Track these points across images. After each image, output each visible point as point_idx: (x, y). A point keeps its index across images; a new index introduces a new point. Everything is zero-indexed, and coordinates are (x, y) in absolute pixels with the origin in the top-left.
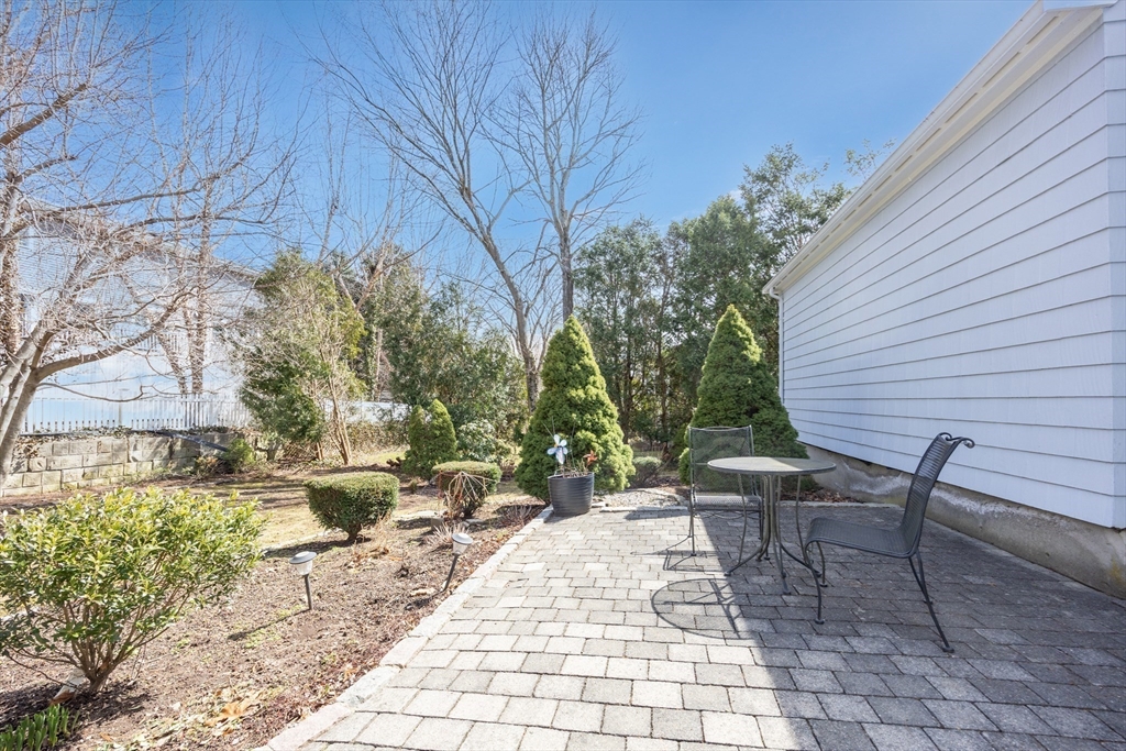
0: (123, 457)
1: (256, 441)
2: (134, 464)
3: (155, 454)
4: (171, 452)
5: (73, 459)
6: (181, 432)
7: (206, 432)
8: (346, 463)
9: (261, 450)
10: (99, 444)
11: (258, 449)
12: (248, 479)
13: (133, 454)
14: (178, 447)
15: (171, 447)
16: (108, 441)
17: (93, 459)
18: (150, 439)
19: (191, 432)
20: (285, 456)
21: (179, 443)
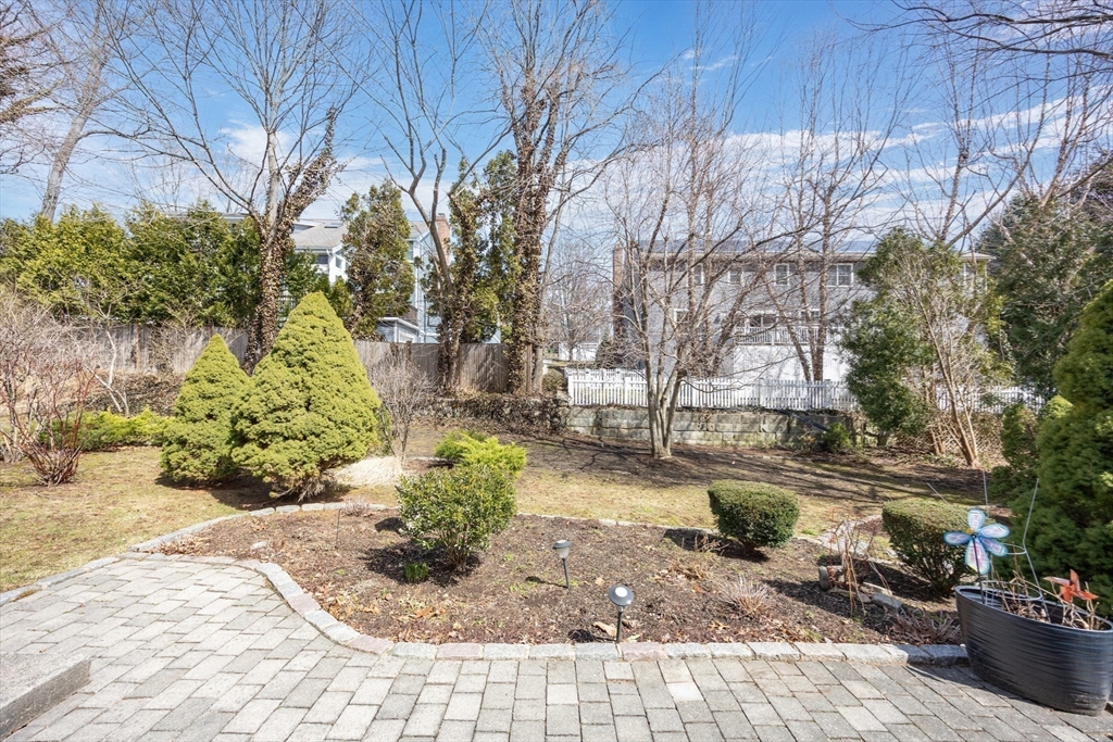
0: (756, 428)
1: (865, 426)
2: (763, 434)
3: (777, 428)
4: (789, 428)
5: (728, 426)
6: (797, 412)
7: (818, 413)
8: (969, 464)
9: (870, 435)
10: (742, 417)
11: (867, 433)
12: (845, 461)
13: (763, 426)
14: (794, 425)
15: (789, 424)
16: (747, 415)
17: (739, 427)
18: (774, 417)
19: (806, 413)
20: (898, 444)
21: (795, 421)
